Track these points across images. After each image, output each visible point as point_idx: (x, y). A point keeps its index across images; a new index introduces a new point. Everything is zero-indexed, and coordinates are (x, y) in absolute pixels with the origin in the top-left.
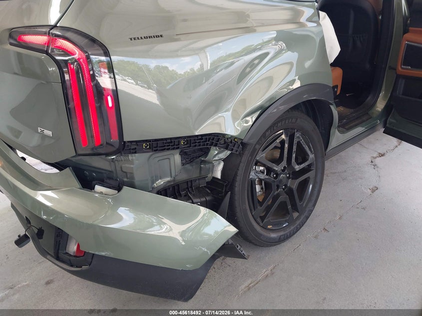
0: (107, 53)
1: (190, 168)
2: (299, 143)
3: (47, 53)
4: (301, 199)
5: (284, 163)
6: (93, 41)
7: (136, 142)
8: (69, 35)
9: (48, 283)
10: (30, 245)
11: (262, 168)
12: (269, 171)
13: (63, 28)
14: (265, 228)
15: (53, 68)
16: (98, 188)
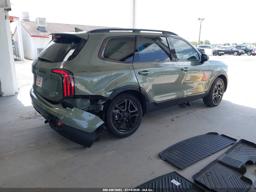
0: (73, 75)
1: (93, 106)
2: (131, 104)
3: (60, 74)
4: (133, 123)
5: (125, 110)
6: (70, 72)
7: (78, 95)
8: (65, 70)
9: (49, 144)
10: (48, 124)
11: (118, 111)
12: (121, 111)
13: (64, 69)
14: (118, 129)
15: (61, 78)
16: (67, 108)
